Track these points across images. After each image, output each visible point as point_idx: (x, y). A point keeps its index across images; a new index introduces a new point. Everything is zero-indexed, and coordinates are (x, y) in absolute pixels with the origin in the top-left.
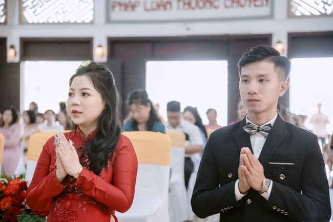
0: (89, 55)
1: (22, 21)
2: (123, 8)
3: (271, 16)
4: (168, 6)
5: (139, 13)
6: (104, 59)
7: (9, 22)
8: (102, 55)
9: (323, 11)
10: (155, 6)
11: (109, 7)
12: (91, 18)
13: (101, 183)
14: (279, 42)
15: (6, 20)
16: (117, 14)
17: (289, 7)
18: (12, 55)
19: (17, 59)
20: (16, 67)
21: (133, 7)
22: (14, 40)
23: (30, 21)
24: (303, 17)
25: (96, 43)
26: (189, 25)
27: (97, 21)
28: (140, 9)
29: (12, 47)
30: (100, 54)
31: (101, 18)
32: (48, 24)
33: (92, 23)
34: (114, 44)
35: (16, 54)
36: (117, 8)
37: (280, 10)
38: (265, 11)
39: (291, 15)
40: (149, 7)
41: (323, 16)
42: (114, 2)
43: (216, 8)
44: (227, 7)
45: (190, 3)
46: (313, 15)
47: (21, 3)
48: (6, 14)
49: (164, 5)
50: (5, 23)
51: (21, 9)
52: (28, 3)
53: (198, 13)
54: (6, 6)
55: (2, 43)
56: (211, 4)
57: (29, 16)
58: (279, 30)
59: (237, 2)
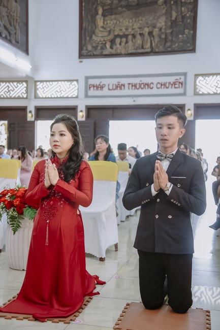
1: (36, 97)
2: (95, 88)
3: (184, 94)
4: (123, 87)
5: (105, 91)
6: (84, 119)
7: (29, 97)
8: (83, 117)
9: (215, 92)
10: (114, 87)
11: (88, 87)
12: (76, 94)
13: (71, 188)
14: (189, 110)
15: (27, 96)
16: (92, 92)
17: (195, 88)
18: (30, 117)
19: (33, 119)
20: (33, 123)
21: (102, 88)
22: (31, 108)
23: (41, 97)
24: (203, 94)
25: (79, 110)
26: (135, 99)
27: (79, 97)
28: (106, 89)
29: (30, 112)
30: (81, 116)
31: (82, 95)
32: (51, 98)
33: (77, 97)
34: (90, 110)
35: (32, 116)
36: (92, 89)
37: (190, 91)
38: (181, 91)
39: (196, 94)
40: (111, 88)
41: (215, 94)
42: (90, 85)
43: (152, 88)
44: (158, 88)
45: (135, 86)
46: (209, 94)
47: (36, 86)
48: (27, 92)
49: (120, 86)
50: (27, 98)
51: (36, 89)
52: (39, 85)
53: (140, 92)
54: (27, 88)
55: (24, 109)
56: (148, 85)
57: (40, 93)
58: (189, 102)
59: (164, 85)
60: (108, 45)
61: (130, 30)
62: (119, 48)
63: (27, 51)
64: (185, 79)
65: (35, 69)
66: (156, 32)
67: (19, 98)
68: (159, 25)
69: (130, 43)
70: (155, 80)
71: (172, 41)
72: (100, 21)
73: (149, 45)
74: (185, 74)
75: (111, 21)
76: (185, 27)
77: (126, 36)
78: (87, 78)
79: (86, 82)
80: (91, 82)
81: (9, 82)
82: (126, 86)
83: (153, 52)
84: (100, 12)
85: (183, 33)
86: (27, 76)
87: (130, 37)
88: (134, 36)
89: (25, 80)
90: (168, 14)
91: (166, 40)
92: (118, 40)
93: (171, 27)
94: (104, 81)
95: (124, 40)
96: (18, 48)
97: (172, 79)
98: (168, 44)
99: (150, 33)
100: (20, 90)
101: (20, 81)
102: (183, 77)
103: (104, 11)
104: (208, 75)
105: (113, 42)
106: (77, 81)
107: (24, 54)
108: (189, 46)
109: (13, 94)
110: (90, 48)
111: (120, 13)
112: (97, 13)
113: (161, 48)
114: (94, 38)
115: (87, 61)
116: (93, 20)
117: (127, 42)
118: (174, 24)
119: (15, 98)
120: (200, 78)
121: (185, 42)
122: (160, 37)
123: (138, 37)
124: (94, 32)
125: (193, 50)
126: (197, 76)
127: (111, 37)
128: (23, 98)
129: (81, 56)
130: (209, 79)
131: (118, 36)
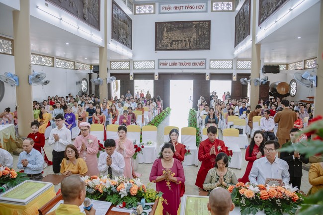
0: (153, 78)
1: (134, 69)
2: (163, 65)
3: (205, 68)
5: (168, 66)
6: (157, 79)
9: (219, 68)
10: (172, 64)
11: (160, 64)
12: (154, 67)
14: (207, 76)
16: (161, 66)
17: (210, 66)
18: (131, 78)
19: (133, 79)
20: (132, 81)
21: (166, 64)
22: (132, 74)
24: (213, 69)
25: (155, 75)
26: (182, 70)
28: (168, 65)
29: (131, 76)
30: (156, 78)
31: (156, 67)
32: (141, 69)
33: (154, 69)
34: (160, 74)
37: (208, 67)
38: (203, 67)
39: (210, 68)
40: (170, 64)
43: (190, 65)
44: (193, 65)
45: (182, 64)
46: (216, 69)
47: (134, 63)
48: (129, 66)
49: (175, 64)
50: (129, 69)
51: (134, 65)
52: (135, 63)
53: (184, 67)
54: (129, 64)
55: (128, 74)
56: (188, 64)
57: (136, 67)
58: (207, 72)
59: (196, 64)
60: (169, 45)
61: (180, 38)
62: (174, 46)
63: (131, 48)
64: (206, 61)
65: (134, 56)
66: (192, 40)
67: (125, 69)
68: (193, 37)
69: (180, 44)
70: (192, 62)
71: (199, 44)
72: (165, 34)
73: (189, 45)
74: (205, 59)
75: (170, 34)
76: (205, 38)
77: (178, 41)
78: (159, 60)
79: (159, 62)
80: (161, 61)
81: (120, 61)
82: (178, 64)
83: (190, 49)
84: (165, 30)
85: (204, 41)
86: (130, 59)
87: (180, 42)
88: (182, 41)
89: (129, 61)
90: (197, 32)
91: (196, 43)
92: (174, 43)
93: (199, 38)
94: (167, 61)
95: (177, 43)
96: (128, 47)
97: (199, 61)
98: (198, 46)
99: (189, 40)
100: (125, 65)
101: (126, 61)
102: (204, 61)
103: (167, 29)
104: (216, 60)
105: (171, 43)
106: (154, 61)
107: (129, 49)
108: (207, 47)
109: (123, 67)
110: (160, 46)
111: (175, 31)
112: (164, 30)
113: (194, 47)
114: (162, 41)
115: (159, 52)
116: (162, 34)
117: (178, 44)
118: (200, 36)
119: (123, 69)
120: (212, 61)
121: (205, 45)
122: (194, 42)
123: (184, 42)
124: (162, 39)
125: (209, 49)
126: (211, 60)
127: (171, 41)
128: (128, 69)
129: (156, 49)
130: (216, 62)
131: (174, 41)
